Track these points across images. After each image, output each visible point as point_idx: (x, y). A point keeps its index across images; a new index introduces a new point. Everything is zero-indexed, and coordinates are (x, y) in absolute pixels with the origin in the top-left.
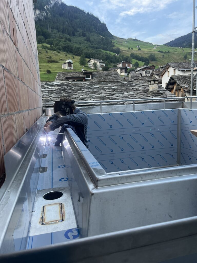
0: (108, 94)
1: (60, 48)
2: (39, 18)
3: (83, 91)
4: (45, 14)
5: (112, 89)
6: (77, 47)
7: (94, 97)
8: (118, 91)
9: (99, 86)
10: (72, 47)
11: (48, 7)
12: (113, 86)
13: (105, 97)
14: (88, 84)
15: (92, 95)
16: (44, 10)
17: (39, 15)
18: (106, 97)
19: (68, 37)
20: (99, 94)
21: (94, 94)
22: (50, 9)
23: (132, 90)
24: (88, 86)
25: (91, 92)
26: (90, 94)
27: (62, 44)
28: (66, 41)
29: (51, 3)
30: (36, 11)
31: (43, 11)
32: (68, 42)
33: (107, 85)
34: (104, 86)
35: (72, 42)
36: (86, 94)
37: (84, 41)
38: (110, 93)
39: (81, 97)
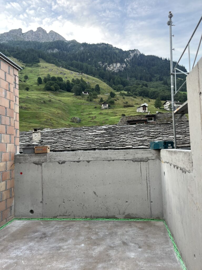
0: (151, 137)
1: (136, 93)
2: (119, 70)
3: (127, 134)
4: (125, 66)
5: (157, 131)
6: (153, 91)
7: (135, 140)
8: (164, 133)
9: (145, 129)
10: (148, 91)
11: (128, 60)
12: (160, 129)
13: (146, 140)
14: (134, 127)
15: (133, 138)
16: (125, 62)
17: (119, 67)
18: (148, 140)
19: (145, 82)
20: (141, 137)
21: (136, 137)
22: (129, 61)
23: (180, 132)
24: (134, 129)
25: (134, 135)
26: (131, 138)
27: (139, 89)
28: (143, 87)
29: (131, 56)
30: (117, 64)
31: (123, 63)
32: (144, 87)
33: (155, 128)
34: (150, 129)
35: (149, 87)
36: (127, 137)
37: (161, 85)
38: (153, 136)
39: (122, 140)
